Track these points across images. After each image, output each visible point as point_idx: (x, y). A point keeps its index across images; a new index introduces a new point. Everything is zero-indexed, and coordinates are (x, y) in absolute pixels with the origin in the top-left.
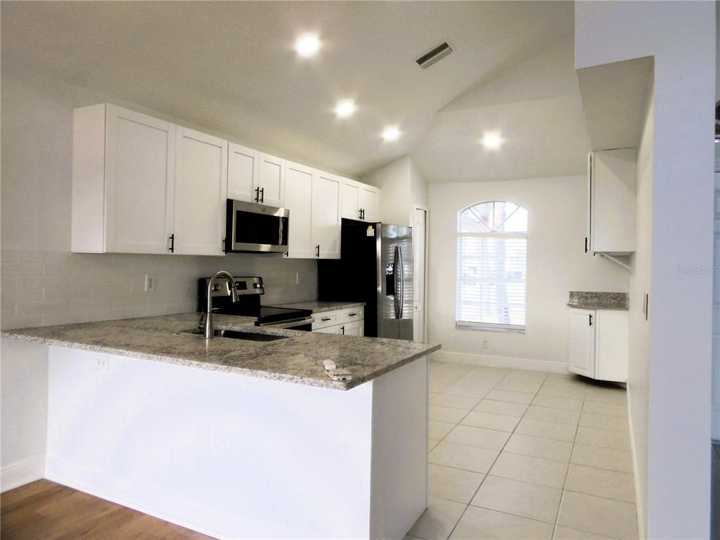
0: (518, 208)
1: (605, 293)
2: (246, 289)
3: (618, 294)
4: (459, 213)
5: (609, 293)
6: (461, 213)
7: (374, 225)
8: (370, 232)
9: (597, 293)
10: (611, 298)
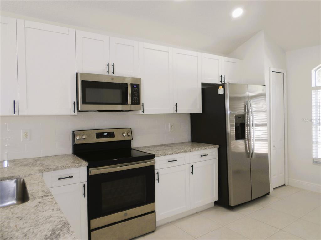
2: (114, 137)
4: (313, 71)
6: (315, 71)
7: (223, 86)
8: (221, 91)
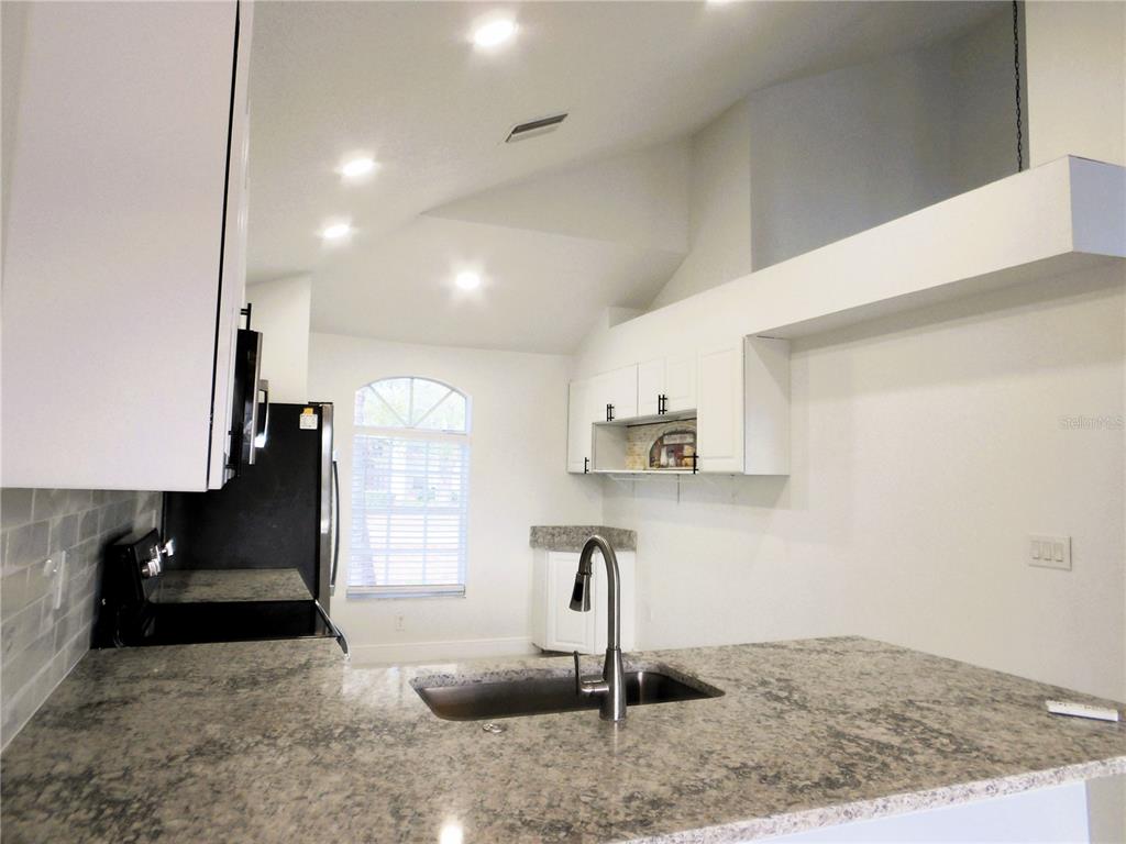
0: (448, 395)
1: (576, 527)
3: (592, 527)
5: (581, 528)
7: (317, 408)
8: (308, 421)
9: (566, 527)
10: (584, 533)
